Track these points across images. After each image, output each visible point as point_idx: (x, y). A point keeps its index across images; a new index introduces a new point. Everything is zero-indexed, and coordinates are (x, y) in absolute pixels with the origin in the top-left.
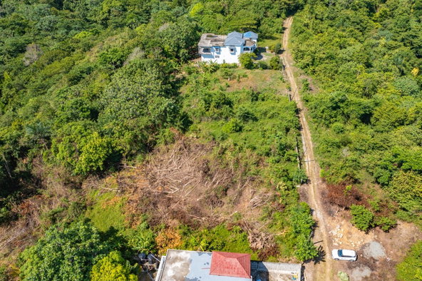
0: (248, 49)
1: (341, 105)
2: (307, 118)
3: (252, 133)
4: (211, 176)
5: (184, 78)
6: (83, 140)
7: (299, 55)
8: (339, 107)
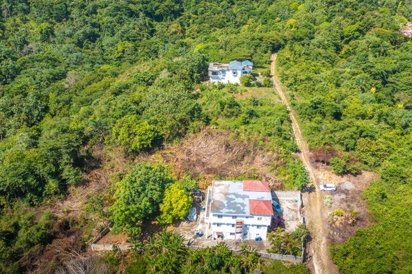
0: (246, 73)
1: (319, 106)
2: (295, 116)
3: (257, 125)
4: (232, 149)
5: (198, 94)
6: (138, 126)
7: (284, 78)
8: (317, 108)
